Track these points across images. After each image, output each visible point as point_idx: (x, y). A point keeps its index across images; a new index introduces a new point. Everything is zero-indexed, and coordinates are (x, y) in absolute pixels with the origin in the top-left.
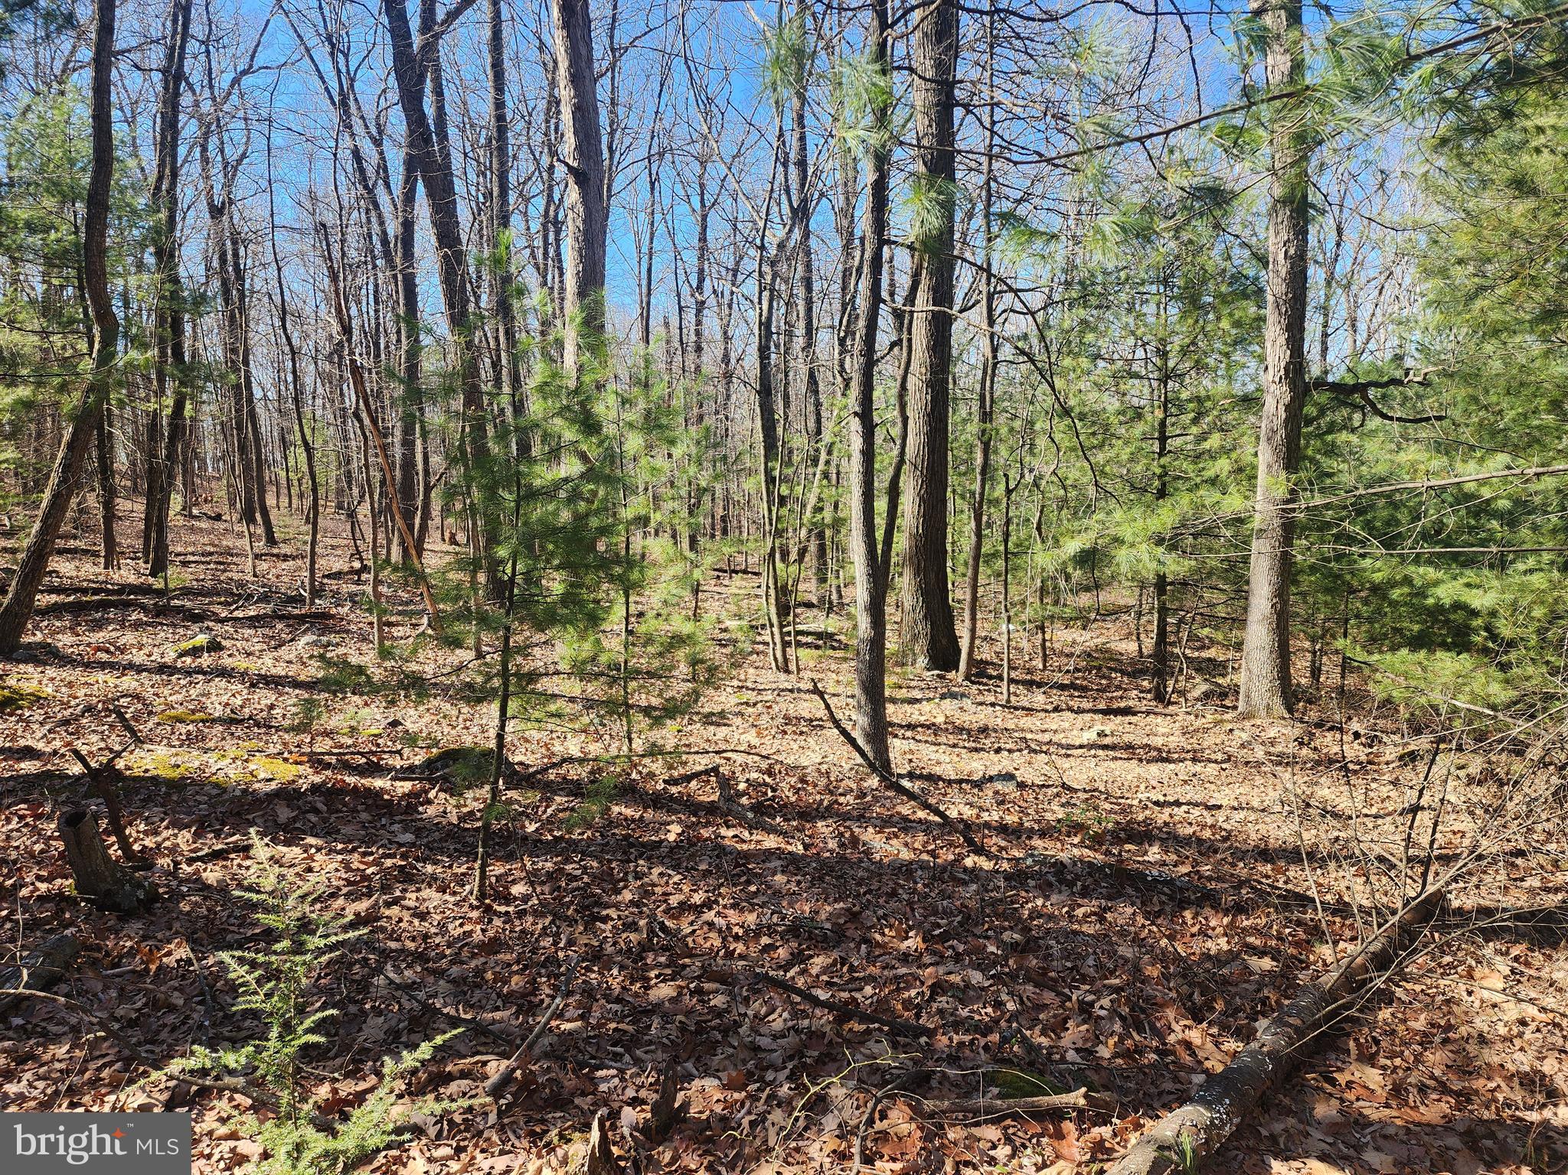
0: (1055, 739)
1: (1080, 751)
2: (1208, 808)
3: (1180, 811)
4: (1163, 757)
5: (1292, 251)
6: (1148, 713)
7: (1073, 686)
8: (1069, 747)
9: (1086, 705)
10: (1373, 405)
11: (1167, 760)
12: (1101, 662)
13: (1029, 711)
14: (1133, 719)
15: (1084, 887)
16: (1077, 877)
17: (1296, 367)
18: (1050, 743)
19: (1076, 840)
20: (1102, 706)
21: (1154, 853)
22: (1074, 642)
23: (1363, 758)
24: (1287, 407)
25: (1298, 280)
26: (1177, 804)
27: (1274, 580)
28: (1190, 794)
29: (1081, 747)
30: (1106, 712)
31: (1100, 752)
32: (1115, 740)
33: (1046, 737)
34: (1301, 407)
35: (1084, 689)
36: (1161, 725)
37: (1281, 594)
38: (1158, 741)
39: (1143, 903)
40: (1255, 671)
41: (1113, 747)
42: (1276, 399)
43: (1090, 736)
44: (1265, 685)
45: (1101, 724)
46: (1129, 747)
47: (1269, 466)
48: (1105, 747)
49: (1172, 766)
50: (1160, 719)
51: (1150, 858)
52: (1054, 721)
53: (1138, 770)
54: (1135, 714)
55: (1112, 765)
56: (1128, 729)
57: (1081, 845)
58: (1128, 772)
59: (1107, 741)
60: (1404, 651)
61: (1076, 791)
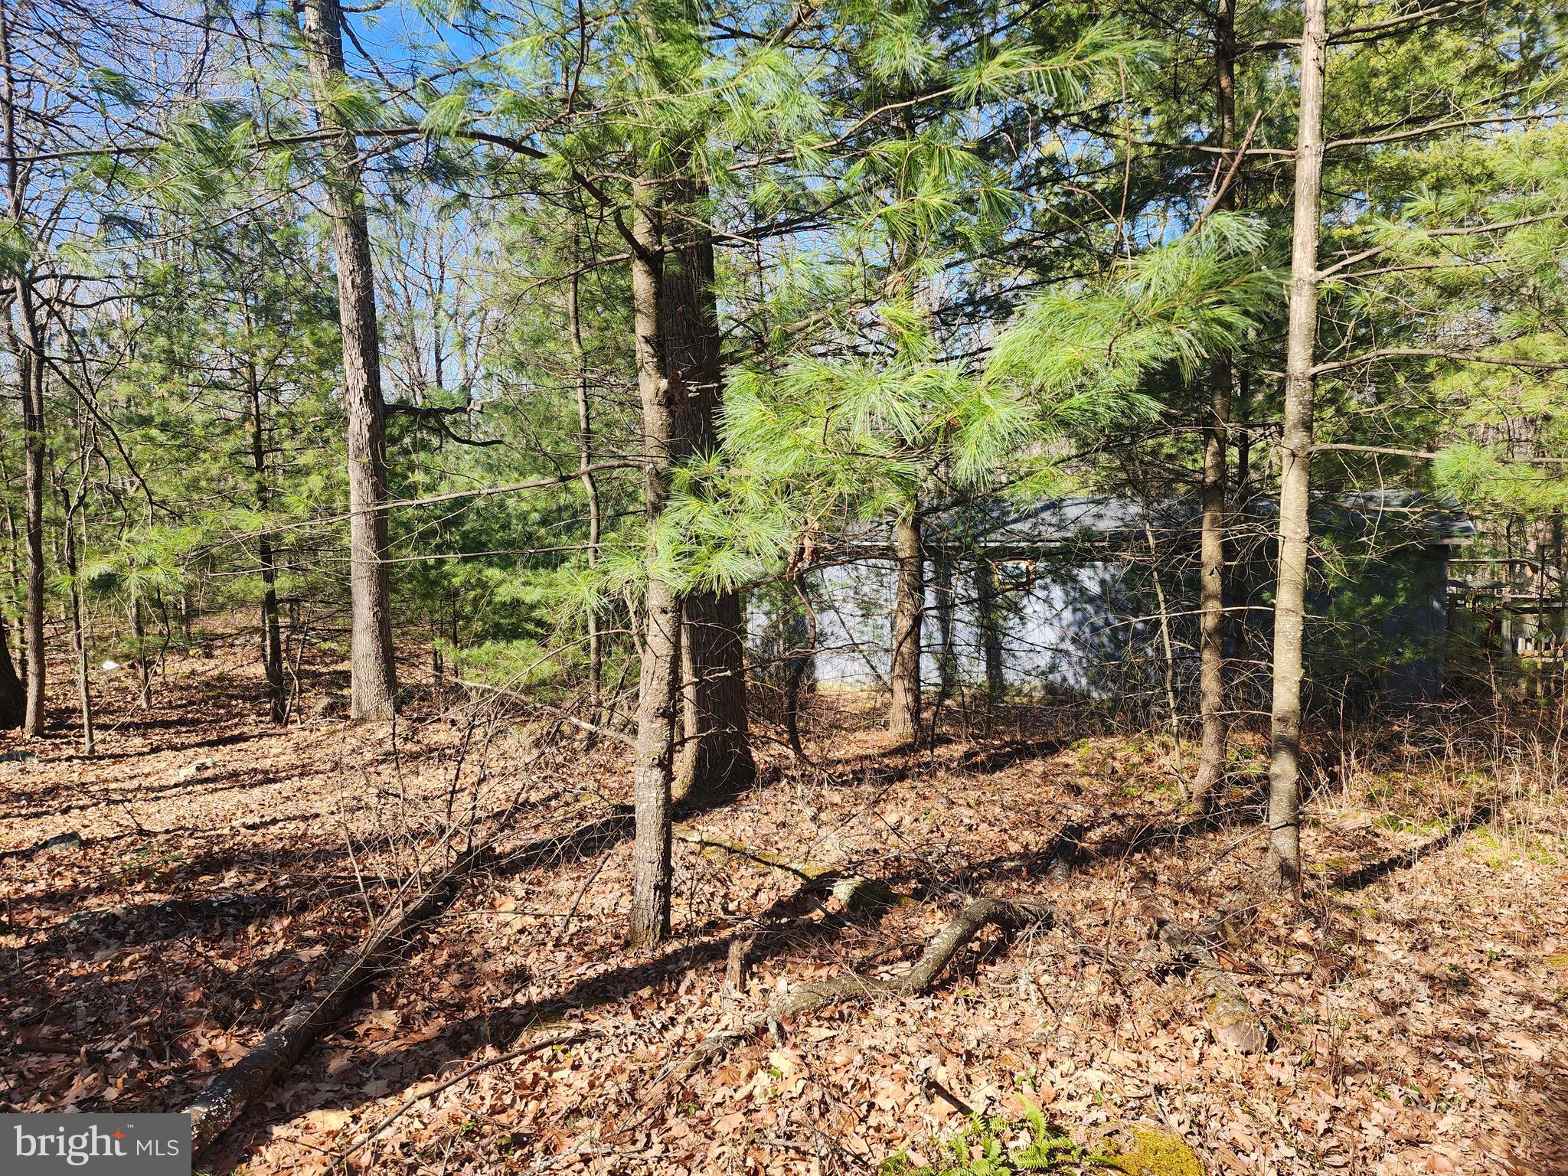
0: (146, 783)
1: (174, 791)
2: (305, 818)
3: (274, 830)
4: (269, 778)
5: (358, 280)
6: (261, 736)
7: (182, 722)
8: (162, 789)
9: (194, 739)
10: (447, 429)
11: (274, 781)
12: (222, 689)
13: (117, 758)
14: (243, 745)
15: (138, 934)
16: (131, 925)
17: (373, 392)
18: (139, 789)
19: (139, 887)
20: (213, 737)
21: (231, 878)
22: (193, 672)
23: (457, 742)
24: (370, 428)
25: (366, 306)
26: (274, 822)
27: (374, 589)
28: (291, 809)
29: (176, 786)
30: (211, 744)
31: (199, 788)
32: (217, 771)
33: (135, 783)
34: (384, 427)
35: (195, 722)
36: (274, 745)
37: (381, 602)
38: (266, 764)
39: (205, 932)
40: (363, 677)
41: (214, 779)
42: (359, 419)
43: (190, 771)
44: (374, 690)
45: (205, 756)
46: (234, 775)
47: (360, 483)
48: (207, 780)
49: (277, 786)
50: (273, 741)
51: (226, 884)
52: (147, 765)
53: (241, 797)
54: (246, 739)
55: (209, 797)
56: (236, 756)
57: (147, 889)
58: (227, 801)
59: (208, 773)
60: (488, 643)
61: (156, 834)
